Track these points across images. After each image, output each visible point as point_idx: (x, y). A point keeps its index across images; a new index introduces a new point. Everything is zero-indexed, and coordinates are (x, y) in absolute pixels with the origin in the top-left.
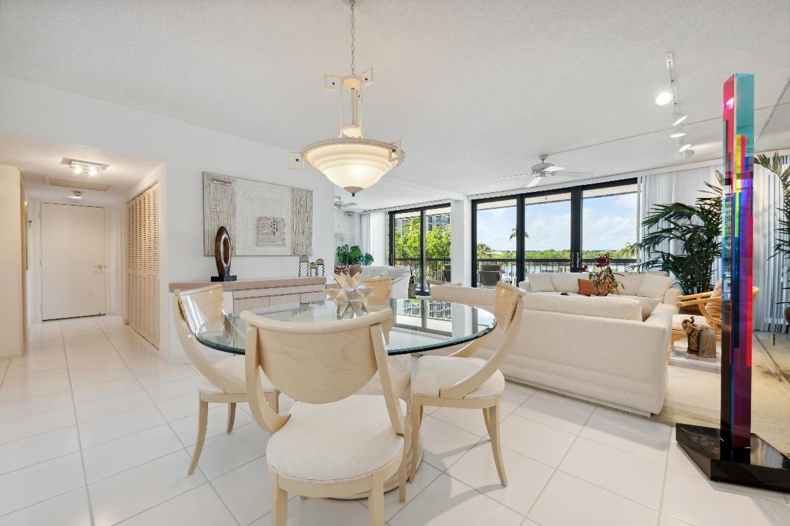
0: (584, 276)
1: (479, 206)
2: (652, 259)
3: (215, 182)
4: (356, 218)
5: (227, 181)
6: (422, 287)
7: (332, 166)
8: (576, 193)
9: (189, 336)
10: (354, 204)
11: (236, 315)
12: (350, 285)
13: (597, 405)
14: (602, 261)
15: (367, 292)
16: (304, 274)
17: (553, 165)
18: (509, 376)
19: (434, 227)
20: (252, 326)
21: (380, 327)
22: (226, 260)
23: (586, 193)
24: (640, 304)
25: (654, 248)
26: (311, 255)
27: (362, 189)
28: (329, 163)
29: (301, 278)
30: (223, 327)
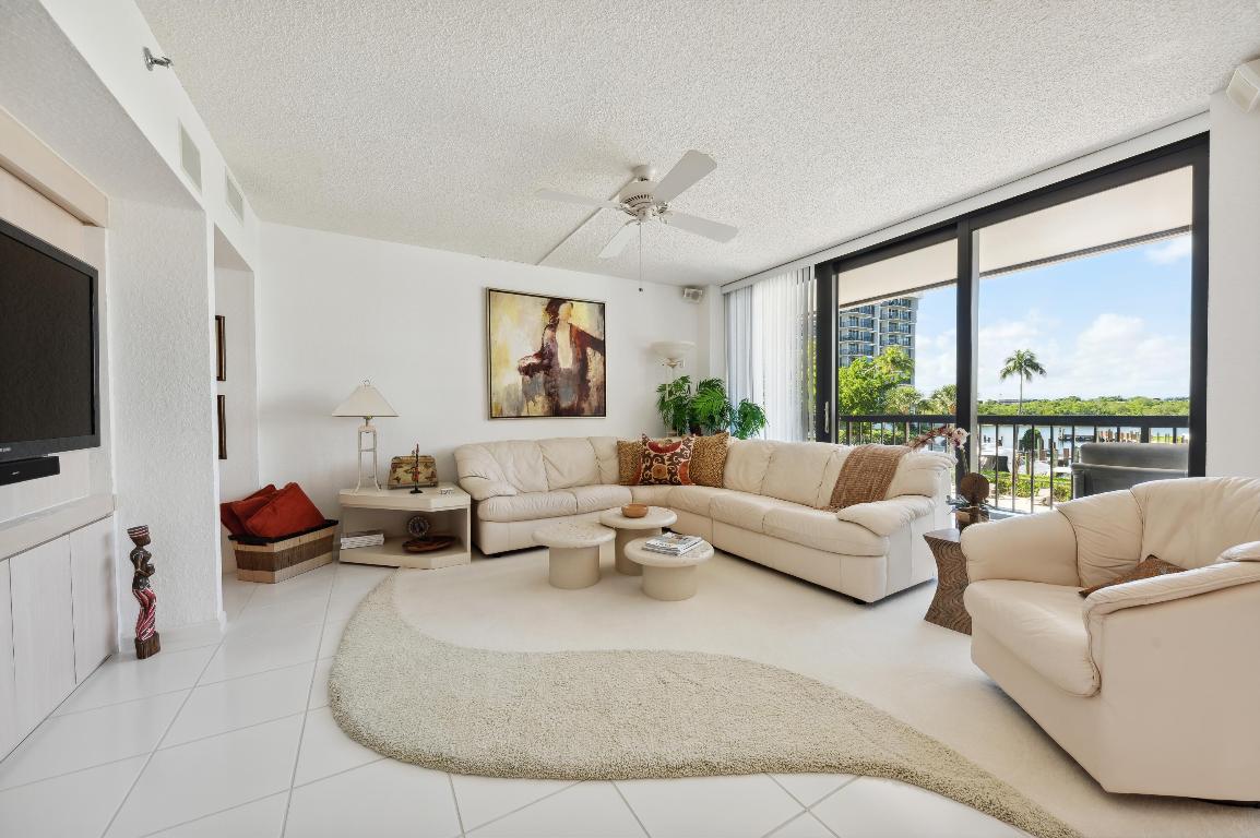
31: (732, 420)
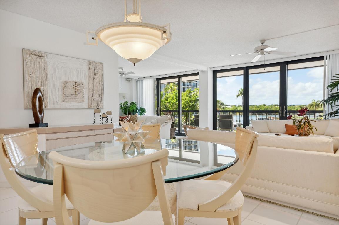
0: (290, 122)
1: (218, 75)
2: (334, 110)
3: (32, 55)
4: (134, 82)
5: (40, 55)
6: (179, 130)
7: (119, 43)
8: (283, 66)
9: (11, 169)
10: (133, 73)
11: (47, 152)
12: (133, 130)
13: (303, 211)
14: (303, 111)
15: (144, 135)
16: (97, 121)
17: (269, 47)
18: (246, 193)
19: (187, 89)
20: (58, 163)
21: (159, 163)
22: (41, 112)
23: (290, 67)
24: (332, 141)
25: (335, 103)
26: (103, 108)
27: (140, 60)
28: (117, 41)
29: (95, 124)
30: (37, 161)
31: (138, 111)
